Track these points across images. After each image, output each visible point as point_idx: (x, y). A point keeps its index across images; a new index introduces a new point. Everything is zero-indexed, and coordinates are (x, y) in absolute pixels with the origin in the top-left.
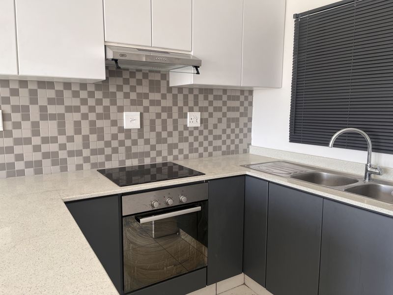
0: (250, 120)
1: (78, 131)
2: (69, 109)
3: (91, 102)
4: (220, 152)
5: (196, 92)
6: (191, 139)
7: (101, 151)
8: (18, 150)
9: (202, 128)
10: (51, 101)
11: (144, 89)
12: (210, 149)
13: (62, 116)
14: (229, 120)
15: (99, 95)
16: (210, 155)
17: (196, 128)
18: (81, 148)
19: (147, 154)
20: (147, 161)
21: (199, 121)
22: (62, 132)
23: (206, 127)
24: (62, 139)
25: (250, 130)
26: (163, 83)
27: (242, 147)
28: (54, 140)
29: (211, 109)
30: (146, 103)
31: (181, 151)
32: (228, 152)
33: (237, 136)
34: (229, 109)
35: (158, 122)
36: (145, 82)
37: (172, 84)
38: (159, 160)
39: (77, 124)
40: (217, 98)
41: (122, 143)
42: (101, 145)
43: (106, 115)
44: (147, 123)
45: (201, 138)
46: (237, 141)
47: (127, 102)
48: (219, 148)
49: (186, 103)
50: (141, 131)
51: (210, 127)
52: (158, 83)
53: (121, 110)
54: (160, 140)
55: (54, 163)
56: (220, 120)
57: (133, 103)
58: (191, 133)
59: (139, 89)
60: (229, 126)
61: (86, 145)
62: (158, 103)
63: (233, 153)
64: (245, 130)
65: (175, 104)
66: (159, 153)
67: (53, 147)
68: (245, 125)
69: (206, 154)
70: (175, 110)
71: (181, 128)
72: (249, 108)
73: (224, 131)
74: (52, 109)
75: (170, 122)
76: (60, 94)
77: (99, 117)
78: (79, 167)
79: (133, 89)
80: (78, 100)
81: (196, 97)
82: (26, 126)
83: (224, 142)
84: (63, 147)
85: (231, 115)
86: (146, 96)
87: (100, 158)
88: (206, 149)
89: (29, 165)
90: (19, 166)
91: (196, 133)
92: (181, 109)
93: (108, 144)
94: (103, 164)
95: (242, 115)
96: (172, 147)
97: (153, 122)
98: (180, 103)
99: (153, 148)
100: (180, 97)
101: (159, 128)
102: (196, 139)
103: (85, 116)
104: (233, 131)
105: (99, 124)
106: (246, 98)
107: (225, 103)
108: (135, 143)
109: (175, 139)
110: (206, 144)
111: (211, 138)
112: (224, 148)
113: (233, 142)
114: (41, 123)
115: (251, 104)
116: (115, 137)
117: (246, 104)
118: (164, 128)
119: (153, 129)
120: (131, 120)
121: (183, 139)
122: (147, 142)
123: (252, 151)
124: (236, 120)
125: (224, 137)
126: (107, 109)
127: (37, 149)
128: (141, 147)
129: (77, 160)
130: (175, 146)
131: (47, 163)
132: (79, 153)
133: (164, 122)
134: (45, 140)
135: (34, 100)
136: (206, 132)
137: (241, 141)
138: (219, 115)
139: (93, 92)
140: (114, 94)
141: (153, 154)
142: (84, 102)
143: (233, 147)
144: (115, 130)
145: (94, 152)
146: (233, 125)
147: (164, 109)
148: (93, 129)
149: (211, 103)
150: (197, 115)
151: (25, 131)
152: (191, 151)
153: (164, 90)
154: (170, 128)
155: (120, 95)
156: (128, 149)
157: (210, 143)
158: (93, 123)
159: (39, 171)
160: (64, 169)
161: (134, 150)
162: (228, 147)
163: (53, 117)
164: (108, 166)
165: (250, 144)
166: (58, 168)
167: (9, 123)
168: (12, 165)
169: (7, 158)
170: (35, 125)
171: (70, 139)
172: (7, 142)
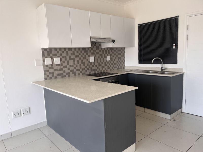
0: (124, 57)
1: (78, 63)
2: (76, 56)
4: (116, 69)
5: (109, 49)
6: (108, 65)
8: (64, 69)
9: (111, 61)
10: (72, 54)
11: (95, 49)
12: (113, 68)
13: (74, 59)
14: (118, 58)
15: (83, 52)
17: (109, 61)
18: (79, 68)
19: (96, 70)
20: (96, 72)
21: (110, 58)
23: (112, 61)
24: (75, 66)
25: (124, 61)
26: (100, 47)
27: (122, 67)
28: (73, 66)
29: (113, 55)
30: (95, 53)
31: (105, 69)
33: (121, 63)
34: (118, 54)
35: (99, 59)
36: (95, 47)
37: (102, 47)
38: (100, 72)
39: (78, 61)
40: (115, 51)
41: (90, 67)
42: (84, 67)
45: (111, 64)
46: (121, 65)
47: (90, 53)
49: (106, 53)
50: (94, 62)
51: (113, 60)
52: (98, 47)
53: (89, 56)
54: (100, 65)
55: (73, 73)
56: (116, 58)
57: (92, 54)
58: (108, 63)
60: (118, 60)
62: (99, 53)
63: (120, 69)
65: (103, 53)
66: (99, 69)
67: (72, 68)
68: (123, 59)
69: (112, 69)
70: (103, 55)
71: (105, 61)
72: (124, 53)
73: (117, 62)
74: (72, 57)
75: (102, 59)
76: (74, 52)
77: (84, 58)
78: (79, 74)
79: (92, 49)
80: (78, 53)
81: (109, 51)
82: (66, 62)
83: (117, 65)
84: (75, 68)
85: (119, 56)
86: (95, 51)
87: (84, 71)
89: (67, 74)
90: (65, 74)
91: (109, 63)
92: (105, 55)
93: (86, 67)
94: (85, 73)
95: (122, 56)
97: (97, 59)
98: (105, 53)
99: (98, 68)
100: (105, 51)
101: (99, 62)
102: (109, 64)
103: (80, 59)
104: (120, 61)
105: (84, 61)
106: (123, 51)
107: (117, 52)
108: (93, 66)
109: (103, 65)
111: (113, 64)
112: (117, 67)
114: (70, 61)
115: (124, 52)
116: (88, 65)
117: (123, 52)
119: (97, 62)
120: (92, 59)
121: (106, 65)
122: (96, 66)
123: (125, 68)
124: (120, 58)
125: (117, 64)
126: (85, 56)
127: (69, 69)
128: (95, 68)
129: (79, 72)
130: (104, 67)
131: (71, 73)
132: (79, 70)
134: (71, 66)
135: (67, 54)
136: (112, 62)
137: (122, 65)
138: (116, 56)
139: (82, 51)
141: (98, 70)
142: (80, 54)
143: (120, 67)
145: (83, 70)
146: (120, 59)
147: (101, 55)
149: (113, 53)
151: (65, 64)
152: (108, 69)
153: (100, 49)
154: (102, 61)
155: (88, 51)
156: (91, 68)
157: (113, 66)
158: (82, 61)
159: (69, 76)
160: (75, 75)
161: (93, 68)
162: (119, 67)
163: (72, 59)
164: (86, 74)
165: (125, 66)
167: (62, 61)
168: (63, 74)
169: (62, 72)
170: (68, 62)
171: (77, 66)
172: (61, 67)
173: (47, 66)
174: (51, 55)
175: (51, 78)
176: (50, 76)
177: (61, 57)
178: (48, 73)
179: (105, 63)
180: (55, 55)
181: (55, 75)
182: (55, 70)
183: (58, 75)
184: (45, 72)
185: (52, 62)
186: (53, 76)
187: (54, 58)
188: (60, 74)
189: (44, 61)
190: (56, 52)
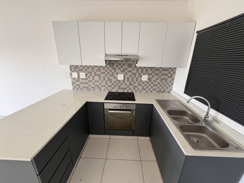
0: (173, 79)
1: (104, 79)
2: (102, 73)
3: (108, 71)
6: (143, 85)
7: (111, 86)
8: (89, 83)
9: (148, 81)
11: (126, 67)
12: (151, 89)
13: (100, 75)
14: (162, 79)
15: (111, 69)
16: (151, 92)
17: (146, 81)
18: (105, 84)
19: (126, 89)
20: (125, 91)
21: (147, 79)
22: (100, 80)
24: (100, 82)
25: (172, 84)
26: (133, 64)
27: (167, 90)
28: (98, 82)
29: (153, 74)
30: (126, 71)
31: (139, 89)
32: (160, 91)
33: (165, 86)
34: (162, 75)
35: (130, 78)
36: (126, 64)
37: (137, 65)
38: (130, 91)
39: (104, 77)
40: (157, 70)
41: (117, 84)
42: (111, 84)
43: (113, 75)
44: (126, 78)
45: (148, 85)
46: (165, 88)
47: (120, 71)
48: (156, 90)
49: (142, 72)
50: (124, 81)
51: (152, 81)
52: (131, 64)
53: (117, 73)
54: (130, 84)
55: (98, 88)
56: (157, 79)
57: (122, 71)
58: (143, 83)
59: (124, 67)
60: (161, 81)
61: (107, 84)
62: (131, 71)
63: (162, 92)
64: (170, 84)
65: (138, 72)
66: (130, 89)
67: (98, 84)
68: (170, 81)
69: (149, 91)
70: (137, 74)
71: (139, 81)
73: (159, 83)
74: (97, 73)
75: (135, 78)
76: (99, 68)
77: (111, 75)
78: (105, 90)
79: (122, 67)
81: (147, 69)
82: (91, 77)
83: (158, 88)
84: (100, 84)
85: (162, 77)
86: (126, 69)
87: (111, 88)
88: (149, 89)
89: (92, 88)
90: (90, 88)
91: (146, 83)
92: (140, 74)
93: (113, 84)
94: (111, 90)
95: (169, 77)
96: (135, 87)
97: (128, 78)
98: (140, 72)
99: (128, 87)
100: (140, 70)
101: (130, 80)
103: (106, 75)
104: (163, 83)
105: (111, 78)
106: (172, 70)
107: (160, 72)
108: (122, 84)
109: (136, 84)
110: (150, 87)
111: (152, 85)
112: (158, 90)
113: (163, 88)
114: (95, 77)
115: (174, 73)
116: (115, 82)
117: (172, 73)
118: (133, 80)
119: (128, 80)
120: (121, 77)
121: (139, 85)
122: (126, 84)
123: (172, 92)
124: (166, 80)
125: (158, 86)
126: (113, 73)
127: (94, 84)
128: (124, 86)
129: (104, 88)
130: (136, 87)
131: (96, 88)
132: (104, 86)
133: (133, 79)
134: (96, 81)
135: (93, 70)
136: (150, 83)
137: (167, 88)
138: (157, 77)
139: (109, 68)
140: (115, 68)
141: (128, 89)
142: (106, 71)
143: (162, 90)
144: (115, 80)
145: (109, 86)
146: (164, 81)
147: (133, 74)
148: (109, 79)
149: (153, 72)
150: (147, 76)
151: (91, 79)
152: (143, 89)
154: (135, 80)
155: (117, 69)
156: (119, 86)
157: (152, 87)
158: (108, 77)
160: (100, 90)
161: (121, 87)
162: (160, 89)
163: (98, 75)
165: (172, 90)
166: (99, 89)
167: (87, 76)
168: (88, 87)
169: (87, 85)
170: (93, 77)
171: (102, 82)
172: (87, 81)
173: (74, 79)
174: (77, 70)
175: (78, 89)
176: (77, 87)
177: (87, 72)
178: (75, 85)
179: (139, 83)
180: (81, 70)
181: (81, 87)
182: (81, 83)
183: (83, 87)
184: (73, 83)
185: (78, 77)
186: (80, 87)
187: (80, 73)
188: (86, 87)
189: (71, 74)
190: (82, 68)
